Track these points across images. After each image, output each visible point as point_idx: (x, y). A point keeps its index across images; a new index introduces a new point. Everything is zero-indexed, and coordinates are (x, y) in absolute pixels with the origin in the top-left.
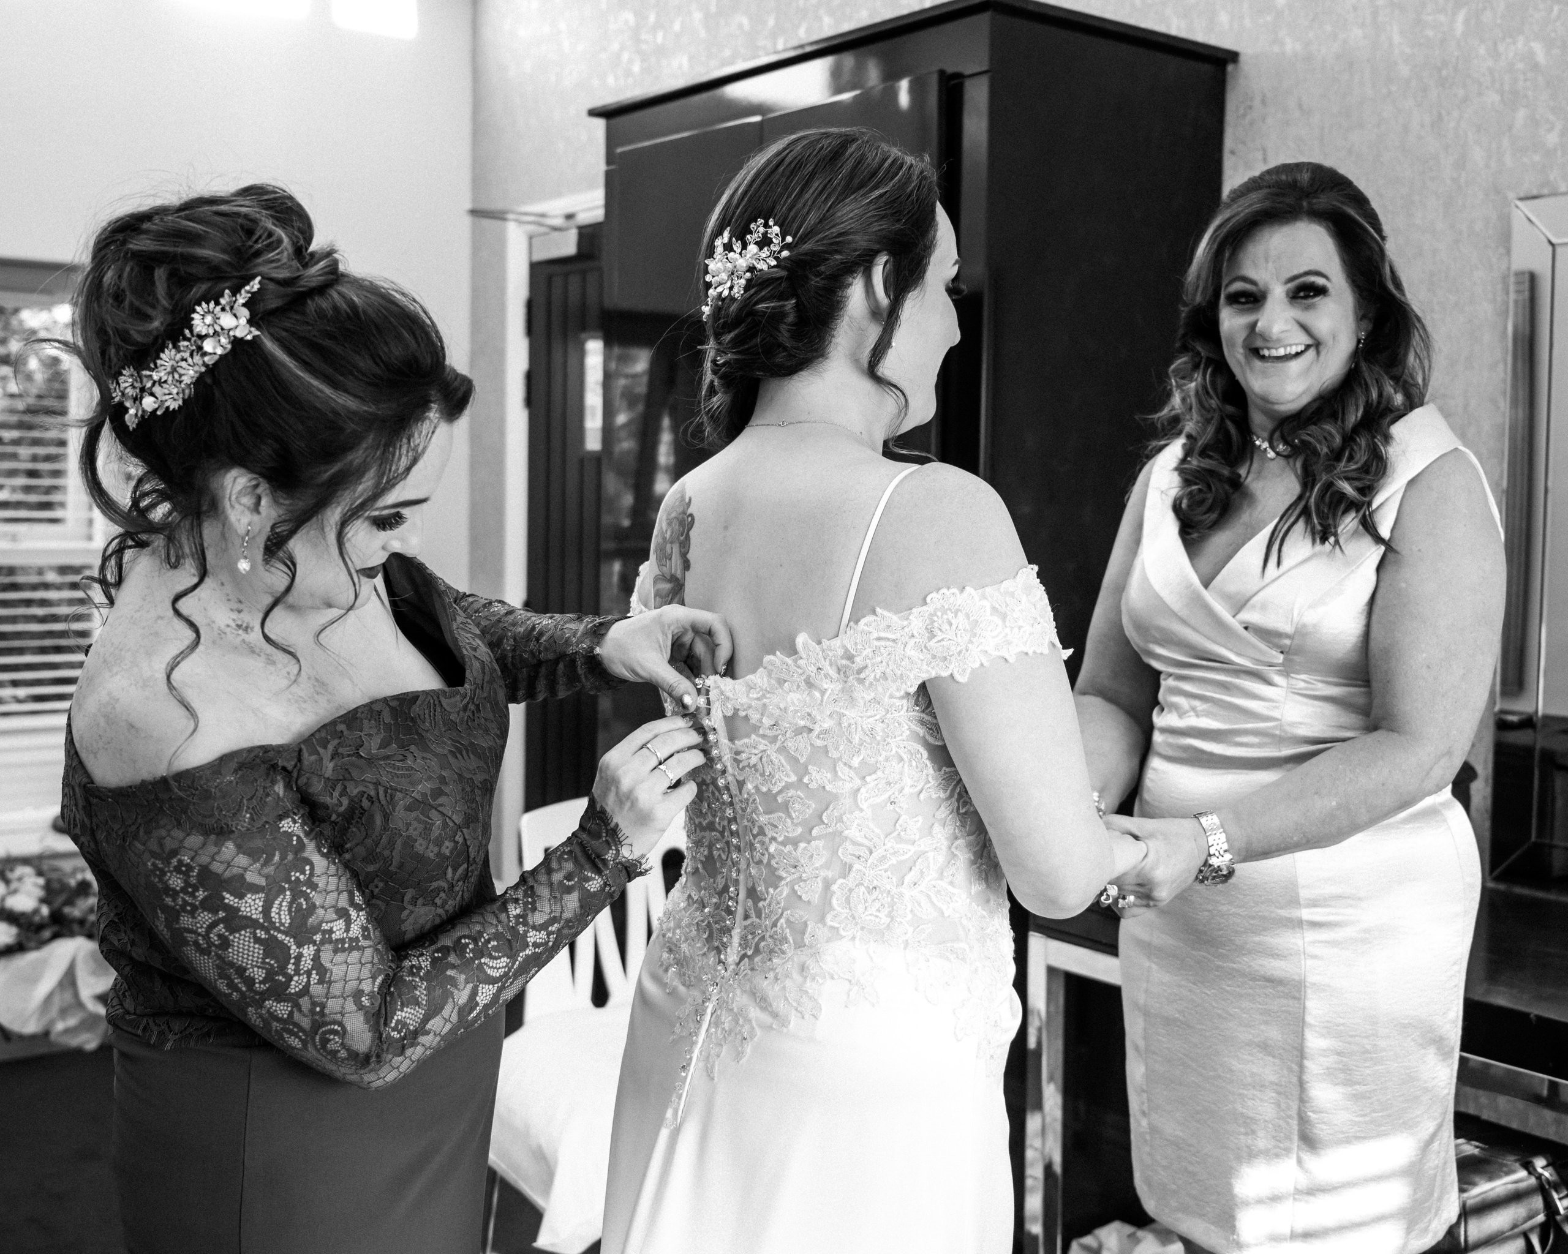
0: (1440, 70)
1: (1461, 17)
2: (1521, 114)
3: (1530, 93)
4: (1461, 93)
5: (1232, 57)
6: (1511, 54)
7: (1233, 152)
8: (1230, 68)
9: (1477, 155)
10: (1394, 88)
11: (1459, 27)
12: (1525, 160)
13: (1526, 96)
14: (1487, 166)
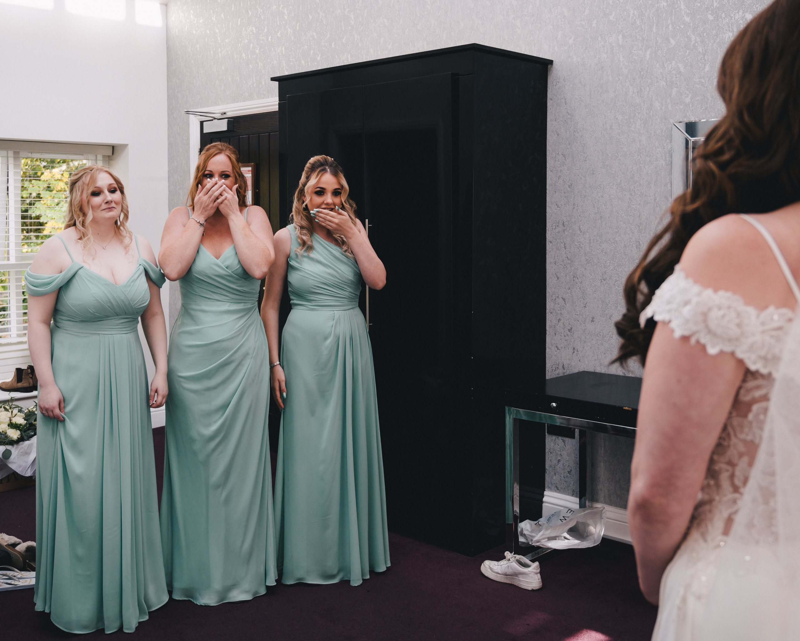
0: (640, 72)
1: (648, 52)
2: (675, 90)
3: (678, 83)
4: (649, 81)
5: (551, 62)
6: (670, 68)
7: (551, 99)
8: (549, 66)
9: (657, 105)
10: (621, 78)
11: (648, 57)
12: (677, 107)
13: (676, 84)
14: (661, 109)
